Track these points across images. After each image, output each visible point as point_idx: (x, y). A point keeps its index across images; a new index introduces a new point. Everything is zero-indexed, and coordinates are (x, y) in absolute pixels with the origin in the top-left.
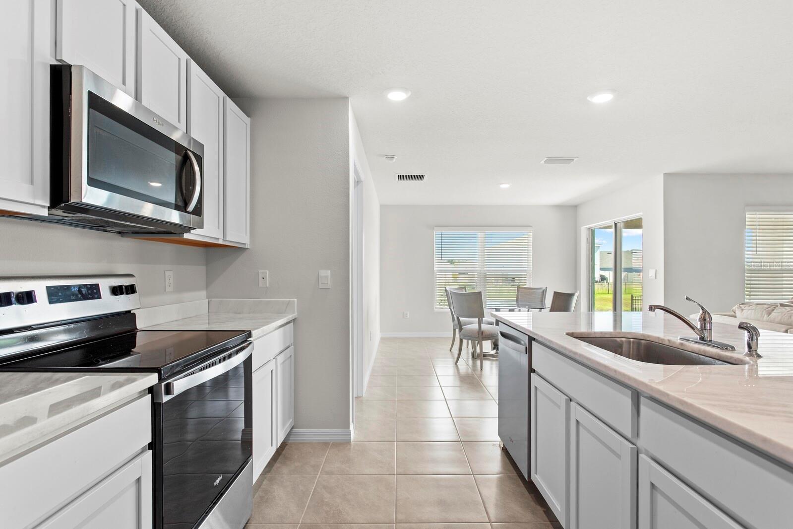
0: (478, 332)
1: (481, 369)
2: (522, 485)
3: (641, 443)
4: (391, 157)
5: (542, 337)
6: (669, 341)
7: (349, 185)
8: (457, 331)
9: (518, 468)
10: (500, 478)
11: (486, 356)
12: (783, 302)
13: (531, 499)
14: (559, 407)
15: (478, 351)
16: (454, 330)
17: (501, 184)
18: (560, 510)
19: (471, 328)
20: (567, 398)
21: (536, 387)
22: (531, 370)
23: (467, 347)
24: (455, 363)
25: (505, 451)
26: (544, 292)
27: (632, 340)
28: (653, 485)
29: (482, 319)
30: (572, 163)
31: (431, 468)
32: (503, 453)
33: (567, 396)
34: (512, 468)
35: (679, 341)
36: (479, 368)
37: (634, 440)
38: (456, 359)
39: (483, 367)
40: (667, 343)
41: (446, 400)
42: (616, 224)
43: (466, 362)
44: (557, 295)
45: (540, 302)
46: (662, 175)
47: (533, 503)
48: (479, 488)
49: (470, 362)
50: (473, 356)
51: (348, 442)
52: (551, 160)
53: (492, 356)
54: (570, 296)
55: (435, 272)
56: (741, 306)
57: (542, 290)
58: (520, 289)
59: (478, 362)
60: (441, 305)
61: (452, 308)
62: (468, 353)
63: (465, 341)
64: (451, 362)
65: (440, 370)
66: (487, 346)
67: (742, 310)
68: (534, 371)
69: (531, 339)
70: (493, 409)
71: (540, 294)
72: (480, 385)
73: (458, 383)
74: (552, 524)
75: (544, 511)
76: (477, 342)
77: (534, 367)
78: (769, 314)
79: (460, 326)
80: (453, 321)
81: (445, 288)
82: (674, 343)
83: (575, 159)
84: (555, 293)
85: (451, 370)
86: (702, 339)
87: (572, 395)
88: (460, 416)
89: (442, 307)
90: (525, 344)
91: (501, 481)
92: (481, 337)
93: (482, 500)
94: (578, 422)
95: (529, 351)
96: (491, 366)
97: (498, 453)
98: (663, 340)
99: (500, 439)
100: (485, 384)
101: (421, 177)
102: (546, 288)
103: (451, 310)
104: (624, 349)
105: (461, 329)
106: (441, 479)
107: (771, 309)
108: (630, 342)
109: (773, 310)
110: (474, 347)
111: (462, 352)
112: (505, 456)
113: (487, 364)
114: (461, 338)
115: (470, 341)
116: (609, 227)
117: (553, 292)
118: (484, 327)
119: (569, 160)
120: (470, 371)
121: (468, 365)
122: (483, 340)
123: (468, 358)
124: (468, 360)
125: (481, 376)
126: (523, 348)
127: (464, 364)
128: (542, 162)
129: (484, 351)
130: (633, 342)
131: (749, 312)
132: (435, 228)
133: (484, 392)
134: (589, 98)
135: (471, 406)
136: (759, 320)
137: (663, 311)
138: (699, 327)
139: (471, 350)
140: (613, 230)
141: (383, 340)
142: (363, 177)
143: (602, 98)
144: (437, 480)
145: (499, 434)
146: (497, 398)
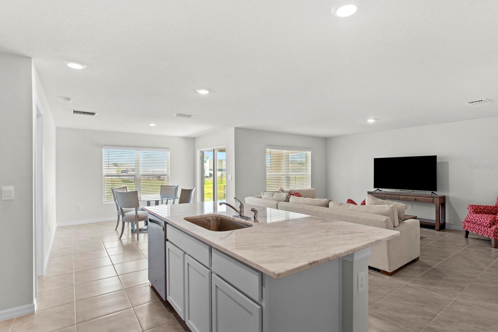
0: (136, 217)
1: (138, 240)
2: (162, 304)
3: (213, 269)
4: (68, 99)
5: (171, 222)
6: (229, 217)
7: (32, 122)
8: (121, 217)
9: (160, 296)
10: (150, 304)
11: (141, 231)
12: (277, 190)
13: (167, 310)
14: (180, 258)
15: (136, 228)
16: (119, 216)
17: (150, 123)
18: (181, 311)
19: (131, 214)
20: (184, 252)
21: (169, 249)
22: (166, 240)
23: (128, 226)
24: (119, 239)
25: (153, 288)
26: (177, 188)
27: (214, 218)
28: (216, 286)
29: (138, 208)
30: (191, 118)
31: (104, 312)
32: (151, 289)
33: (184, 251)
34: (157, 297)
35: (232, 217)
36: (136, 239)
37: (210, 268)
38: (120, 236)
39: (139, 238)
40: (228, 218)
41: (113, 265)
42: (214, 150)
43: (127, 237)
44: (183, 191)
45: (174, 194)
46: (234, 128)
47: (168, 313)
48: (137, 314)
49: (130, 236)
50: (132, 232)
51: (33, 313)
52: (179, 115)
53: (145, 230)
54: (190, 191)
55: (104, 176)
56: (264, 193)
57: (175, 187)
58: (163, 187)
59: (136, 235)
60: (108, 199)
61: (117, 201)
62: (128, 230)
63: (126, 223)
64: (116, 238)
65: (108, 245)
66: (142, 224)
67: (264, 195)
68: (168, 240)
69: (166, 223)
70: (145, 264)
71: (175, 189)
72: (137, 250)
73: (121, 251)
74: (178, 320)
75: (174, 315)
76: (134, 223)
77: (167, 238)
78: (272, 196)
79: (123, 213)
80: (118, 210)
81: (112, 188)
82: (230, 218)
83: (192, 116)
84: (182, 189)
85: (116, 243)
86: (240, 216)
87: (186, 251)
88: (123, 273)
89: (108, 200)
90: (163, 225)
91: (150, 306)
92: (137, 219)
93: (139, 320)
94: (188, 264)
95: (165, 229)
96: (145, 236)
97: (148, 290)
98: (226, 217)
99: (149, 282)
100: (141, 249)
101: (93, 114)
102: (178, 186)
103: (116, 202)
104: (211, 223)
105: (123, 216)
106: (111, 317)
107: (273, 194)
108: (213, 219)
109: (274, 194)
110: (133, 226)
111: (125, 230)
112: (153, 291)
113: (142, 236)
114: (124, 221)
115: (130, 223)
116: (211, 151)
117: (181, 190)
118: (139, 212)
119: (190, 116)
120: (130, 242)
121: (128, 238)
122: (138, 221)
123: (128, 234)
124: (128, 235)
125: (137, 244)
126: (162, 228)
127: (126, 238)
128: (175, 115)
129: (140, 227)
130: (215, 219)
131: (266, 195)
132: (103, 147)
133: (139, 254)
134: (197, 90)
135: (131, 265)
136: (269, 199)
137: (226, 205)
138: (239, 211)
139: (130, 228)
140: (212, 152)
141: (59, 228)
142: (42, 113)
143: (203, 92)
144: (107, 318)
145: (149, 279)
146: (147, 256)
